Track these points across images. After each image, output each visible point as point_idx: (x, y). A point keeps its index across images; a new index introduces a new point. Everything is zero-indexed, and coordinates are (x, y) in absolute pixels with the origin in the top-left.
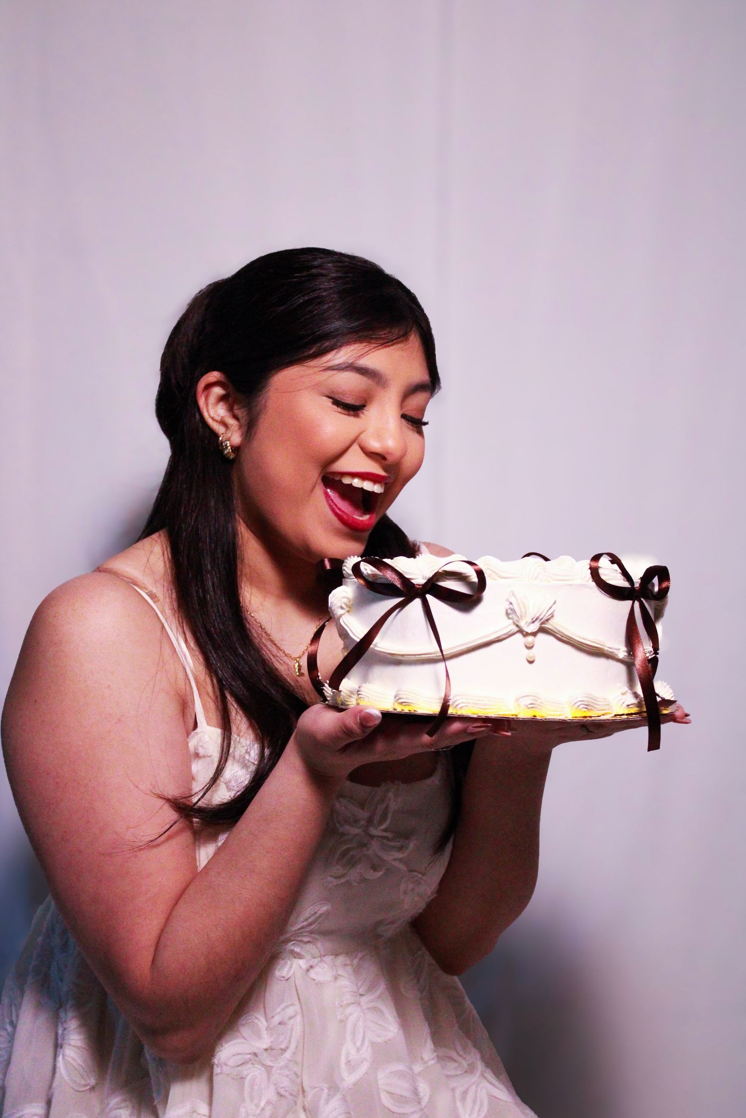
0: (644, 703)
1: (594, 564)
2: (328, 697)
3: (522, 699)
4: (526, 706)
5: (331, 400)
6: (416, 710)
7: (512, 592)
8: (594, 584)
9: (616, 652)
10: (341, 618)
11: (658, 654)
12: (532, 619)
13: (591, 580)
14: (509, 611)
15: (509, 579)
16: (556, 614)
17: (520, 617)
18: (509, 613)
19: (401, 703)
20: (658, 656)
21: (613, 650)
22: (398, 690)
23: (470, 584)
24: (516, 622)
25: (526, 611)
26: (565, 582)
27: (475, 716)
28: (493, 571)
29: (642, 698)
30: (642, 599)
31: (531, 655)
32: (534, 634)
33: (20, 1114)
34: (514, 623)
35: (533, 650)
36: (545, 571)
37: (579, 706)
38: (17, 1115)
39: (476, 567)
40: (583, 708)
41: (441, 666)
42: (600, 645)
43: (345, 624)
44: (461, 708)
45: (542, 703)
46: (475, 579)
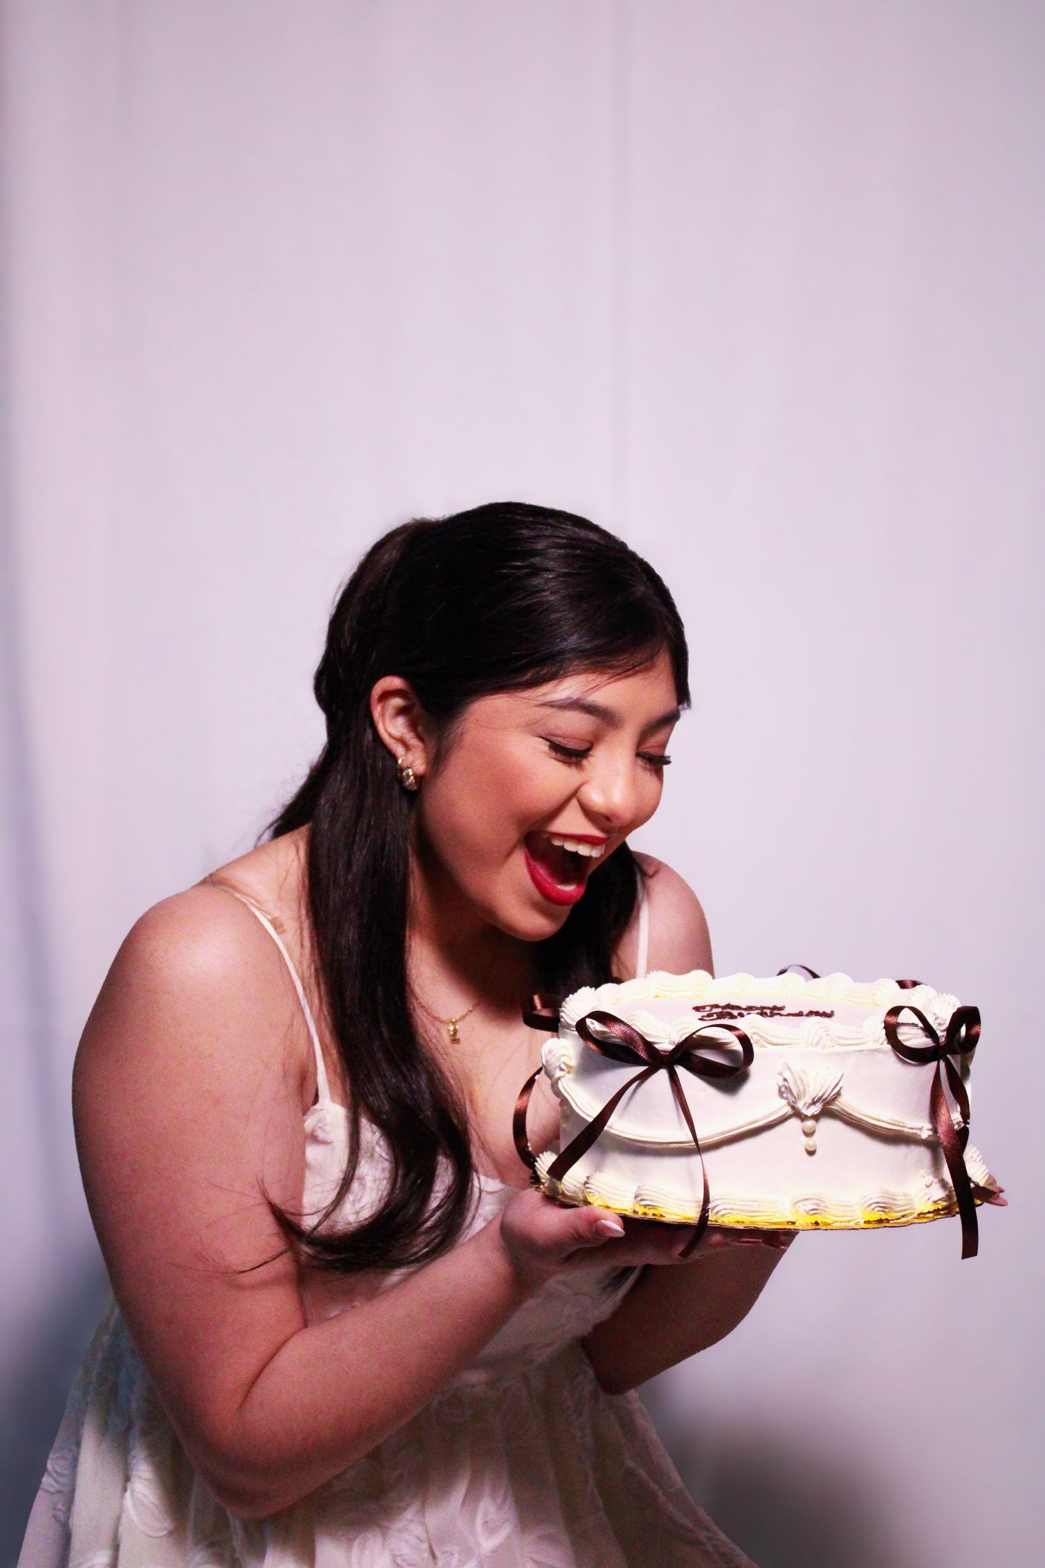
0: (954, 1193)
1: (892, 1020)
2: (543, 1178)
3: (800, 1204)
4: (808, 1213)
5: (548, 743)
6: (663, 1214)
7: (787, 1064)
8: (889, 1047)
9: (918, 1132)
10: (560, 1082)
11: (968, 1123)
12: (813, 1100)
13: (886, 1042)
14: (783, 1089)
15: (781, 1047)
16: (843, 1092)
17: (797, 1096)
18: (784, 1091)
19: (645, 1206)
20: (968, 1126)
21: (915, 1131)
22: (639, 1187)
23: (731, 1054)
24: (792, 1103)
25: (805, 1089)
26: (854, 1046)
27: (741, 1227)
28: (762, 1037)
29: (951, 1187)
30: (948, 1056)
31: (811, 1143)
32: (816, 1118)
33: (90, 1564)
34: (789, 1104)
35: (815, 1137)
36: (827, 1035)
37: (873, 1209)
38: (87, 1565)
39: (737, 1033)
40: (879, 1211)
41: (696, 1160)
42: (899, 1126)
43: (566, 1090)
44: (723, 1215)
45: (826, 1207)
46: (738, 1047)
